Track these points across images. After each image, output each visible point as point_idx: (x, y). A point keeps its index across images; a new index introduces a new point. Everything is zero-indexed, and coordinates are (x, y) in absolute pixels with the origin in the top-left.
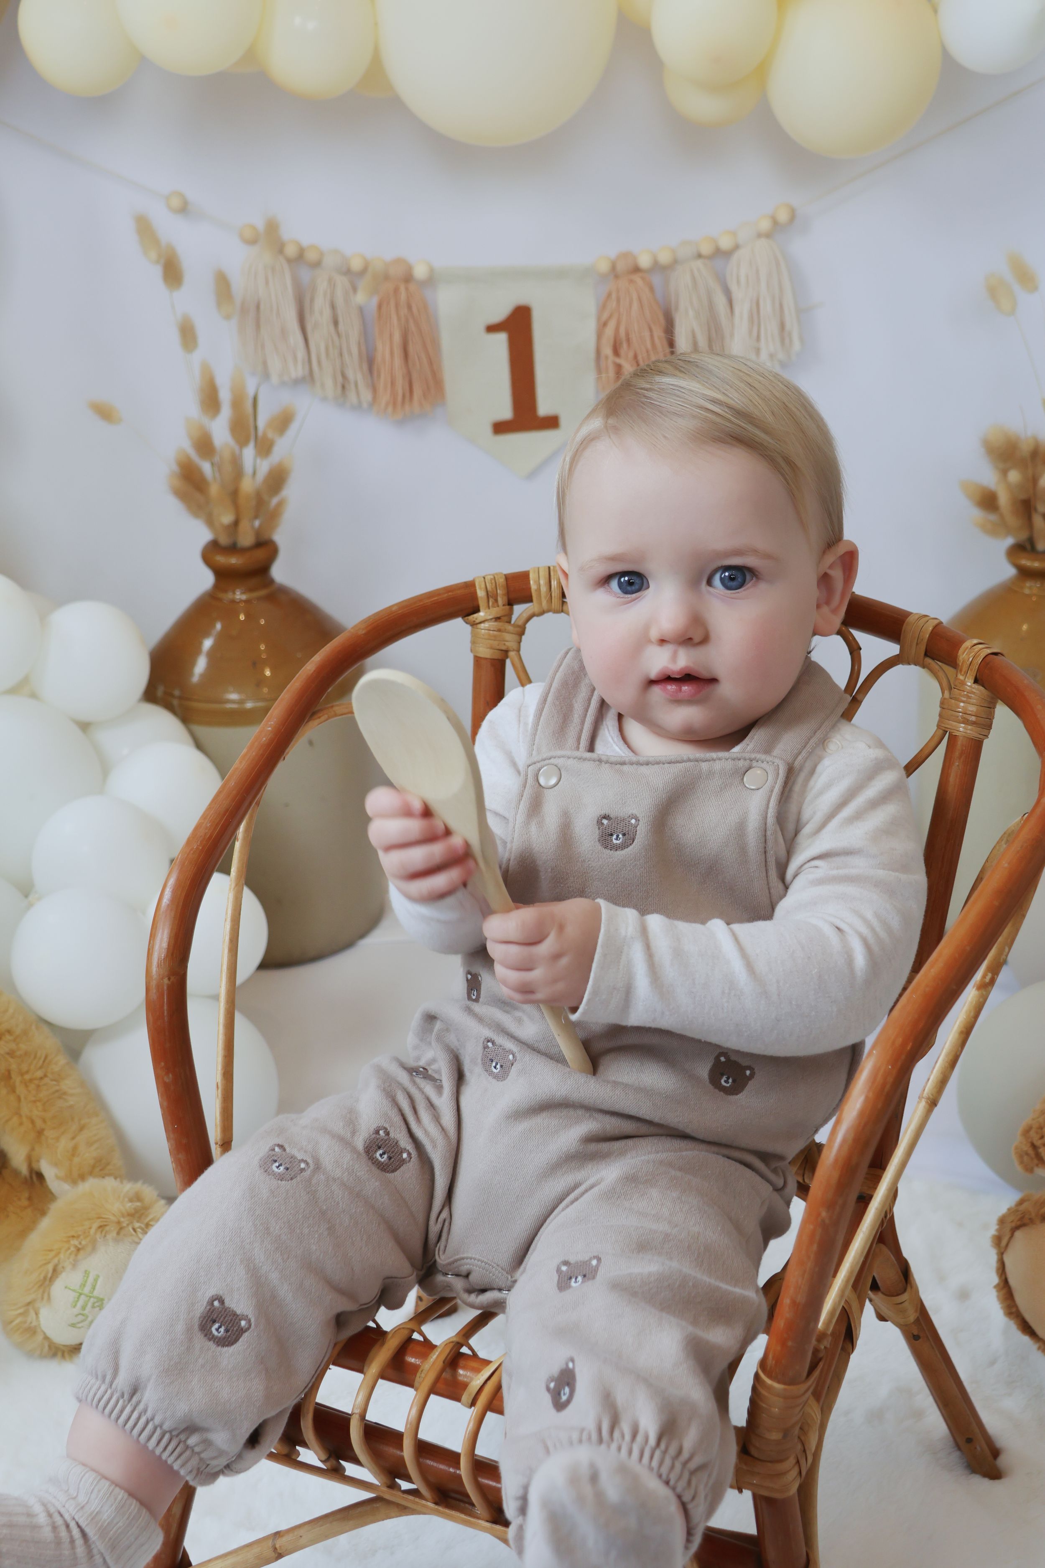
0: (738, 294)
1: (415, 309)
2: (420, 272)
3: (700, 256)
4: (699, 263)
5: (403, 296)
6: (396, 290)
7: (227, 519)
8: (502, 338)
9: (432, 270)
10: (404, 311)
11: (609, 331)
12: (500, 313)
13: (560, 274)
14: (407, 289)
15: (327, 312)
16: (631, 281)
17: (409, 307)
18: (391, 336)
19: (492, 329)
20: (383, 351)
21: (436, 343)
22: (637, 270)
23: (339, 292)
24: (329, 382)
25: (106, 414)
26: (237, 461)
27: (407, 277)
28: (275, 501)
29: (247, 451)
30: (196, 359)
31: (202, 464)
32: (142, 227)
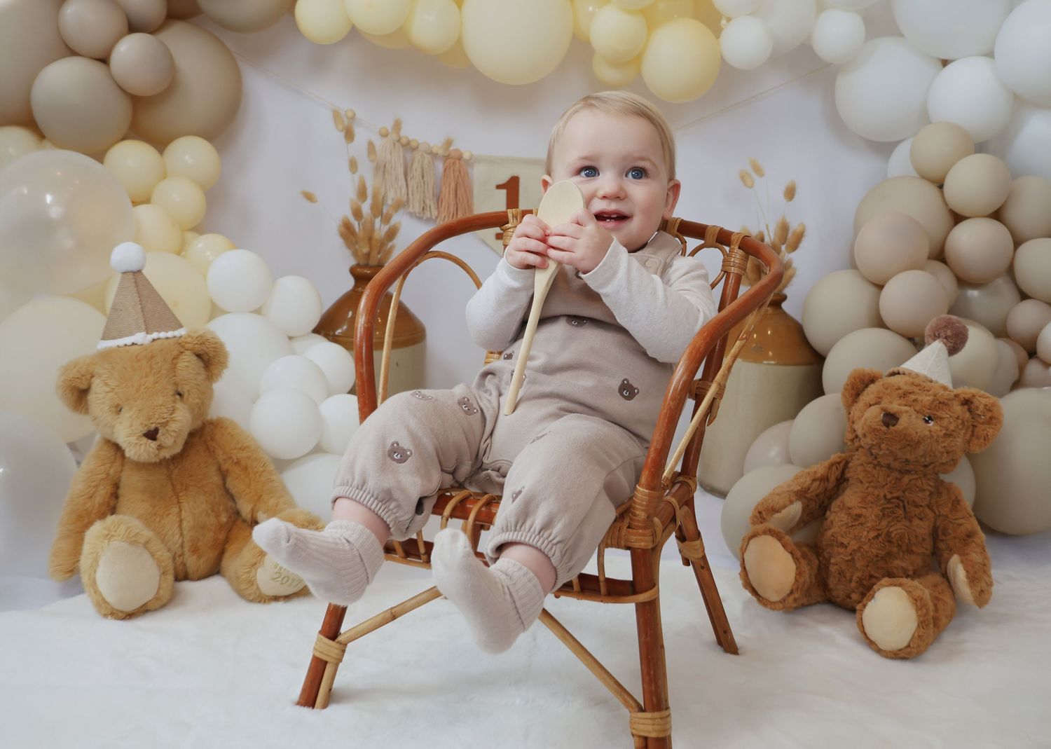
1: (462, 174)
2: (466, 156)
5: (457, 166)
6: (454, 163)
7: (365, 250)
8: (503, 192)
9: (472, 155)
10: (457, 174)
12: (504, 179)
14: (459, 163)
15: (419, 170)
17: (460, 172)
18: (450, 185)
19: (499, 187)
20: (445, 192)
21: (471, 191)
23: (426, 162)
24: (417, 205)
25: (309, 197)
26: (373, 224)
27: (460, 158)
28: (390, 244)
29: (378, 221)
30: (356, 176)
31: (355, 224)
32: (336, 115)
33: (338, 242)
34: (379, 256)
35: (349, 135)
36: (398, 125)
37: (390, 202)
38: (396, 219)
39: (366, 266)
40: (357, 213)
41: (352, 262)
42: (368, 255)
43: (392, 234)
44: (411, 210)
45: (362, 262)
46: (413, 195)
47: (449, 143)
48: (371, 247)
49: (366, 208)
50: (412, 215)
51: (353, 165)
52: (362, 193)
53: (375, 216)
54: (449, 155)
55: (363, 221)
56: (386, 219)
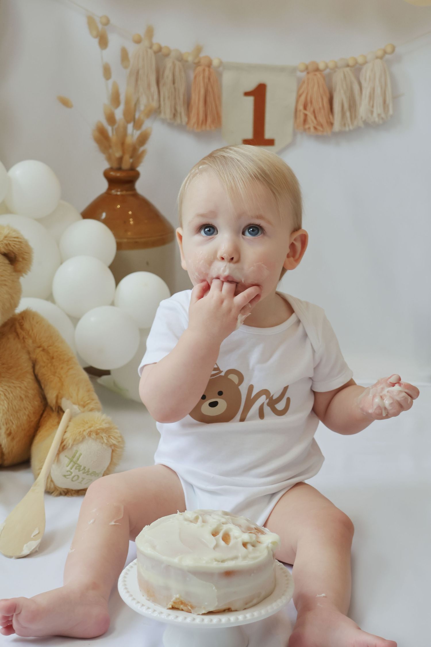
0: (364, 84)
1: (211, 80)
2: (215, 63)
3: (348, 66)
4: (348, 69)
5: (207, 73)
6: (204, 70)
7: (118, 154)
8: (251, 99)
9: (221, 62)
10: (206, 80)
11: (303, 98)
12: (251, 87)
13: (282, 69)
14: (209, 71)
15: (171, 76)
16: (315, 75)
17: (209, 79)
18: (200, 91)
19: (247, 94)
20: (195, 97)
21: (220, 98)
22: (317, 70)
23: (177, 69)
24: (168, 111)
25: (65, 103)
26: (125, 129)
27: (209, 65)
28: (141, 149)
29: (130, 127)
30: (110, 82)
31: (109, 129)
32: (91, 22)
33: (93, 146)
34: (131, 160)
35: (103, 42)
36: (150, 32)
37: (142, 107)
38: (148, 124)
39: (119, 169)
40: (111, 119)
41: (106, 165)
42: (121, 159)
43: (143, 139)
44: (162, 116)
45: (115, 165)
46: (164, 100)
47: (199, 50)
48: (124, 152)
49: (119, 113)
50: (163, 121)
51: (107, 72)
52: (116, 99)
53: (128, 122)
54: (199, 62)
55: (116, 126)
56: (138, 125)
